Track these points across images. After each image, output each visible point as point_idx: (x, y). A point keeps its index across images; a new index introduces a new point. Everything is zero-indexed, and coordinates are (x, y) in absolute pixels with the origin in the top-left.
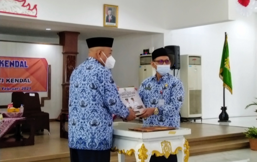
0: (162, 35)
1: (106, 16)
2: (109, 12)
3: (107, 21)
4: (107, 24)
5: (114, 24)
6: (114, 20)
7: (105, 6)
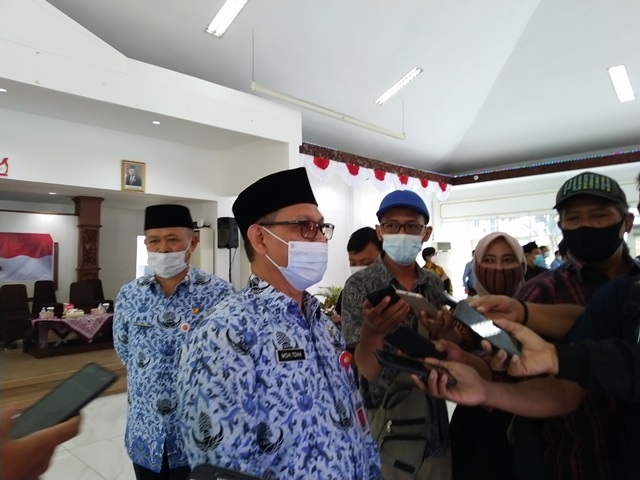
0: (214, 203)
1: (126, 176)
2: (131, 171)
3: (128, 183)
4: (127, 187)
5: (140, 188)
6: (138, 182)
7: (123, 162)
